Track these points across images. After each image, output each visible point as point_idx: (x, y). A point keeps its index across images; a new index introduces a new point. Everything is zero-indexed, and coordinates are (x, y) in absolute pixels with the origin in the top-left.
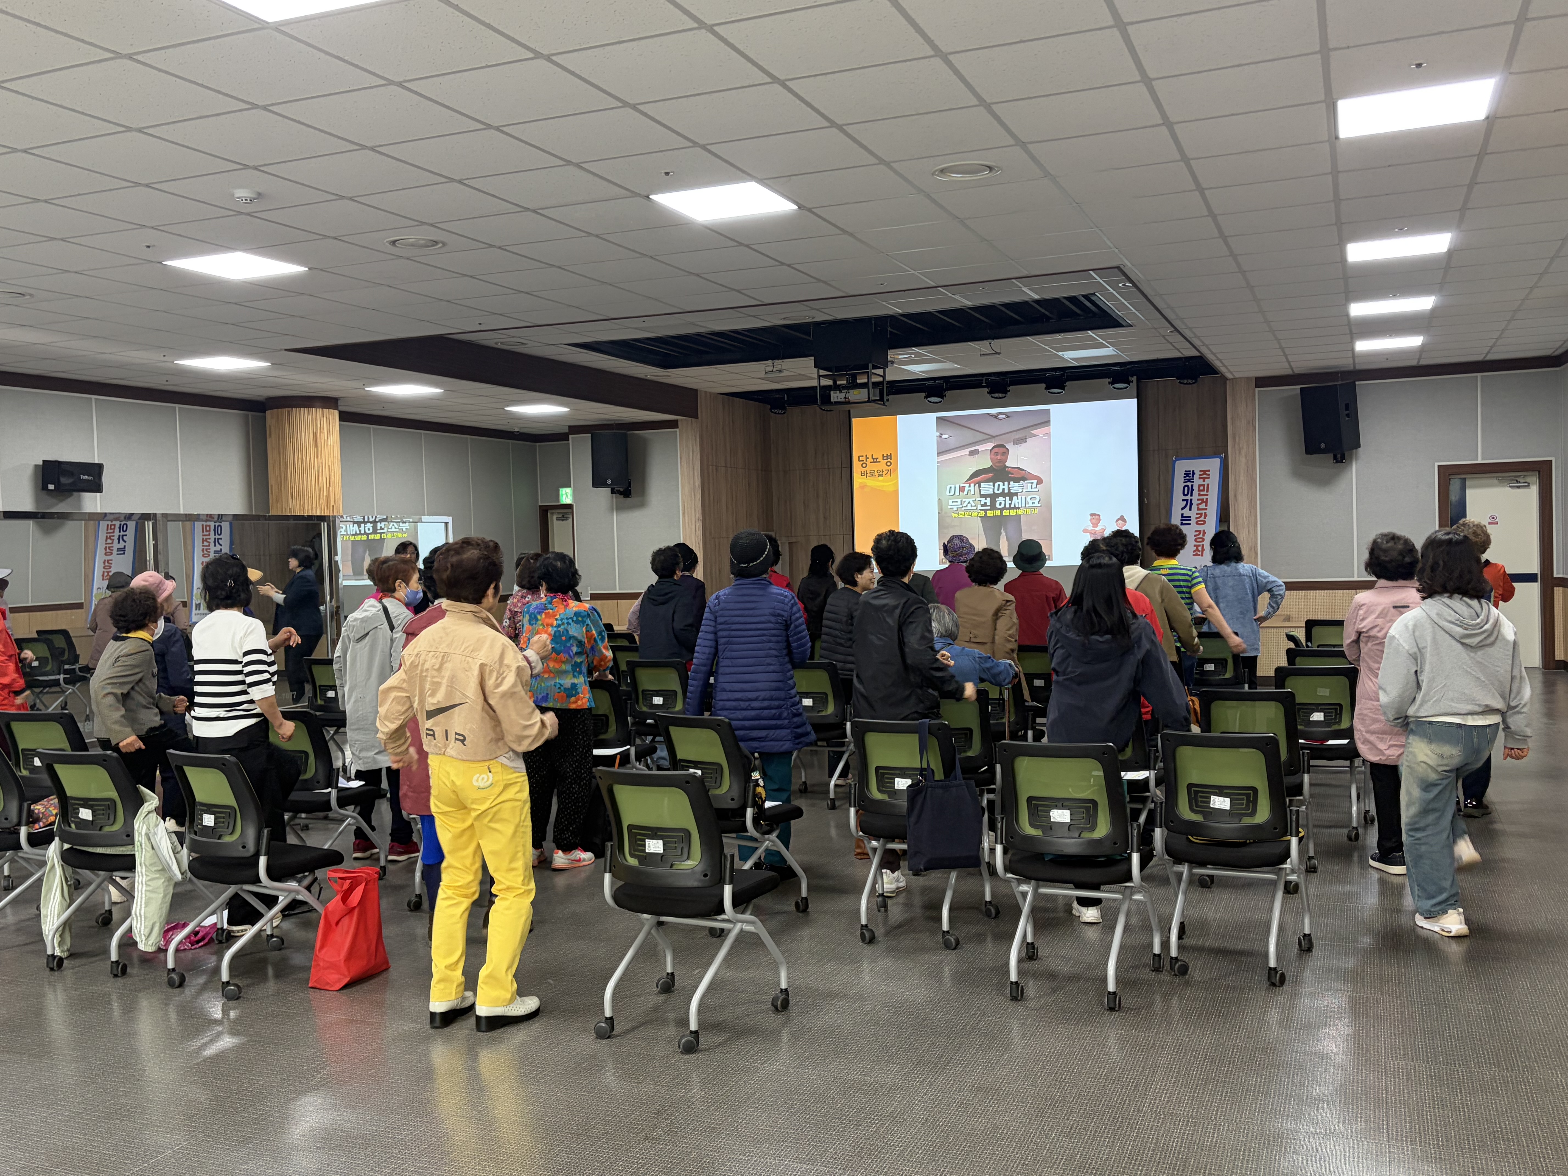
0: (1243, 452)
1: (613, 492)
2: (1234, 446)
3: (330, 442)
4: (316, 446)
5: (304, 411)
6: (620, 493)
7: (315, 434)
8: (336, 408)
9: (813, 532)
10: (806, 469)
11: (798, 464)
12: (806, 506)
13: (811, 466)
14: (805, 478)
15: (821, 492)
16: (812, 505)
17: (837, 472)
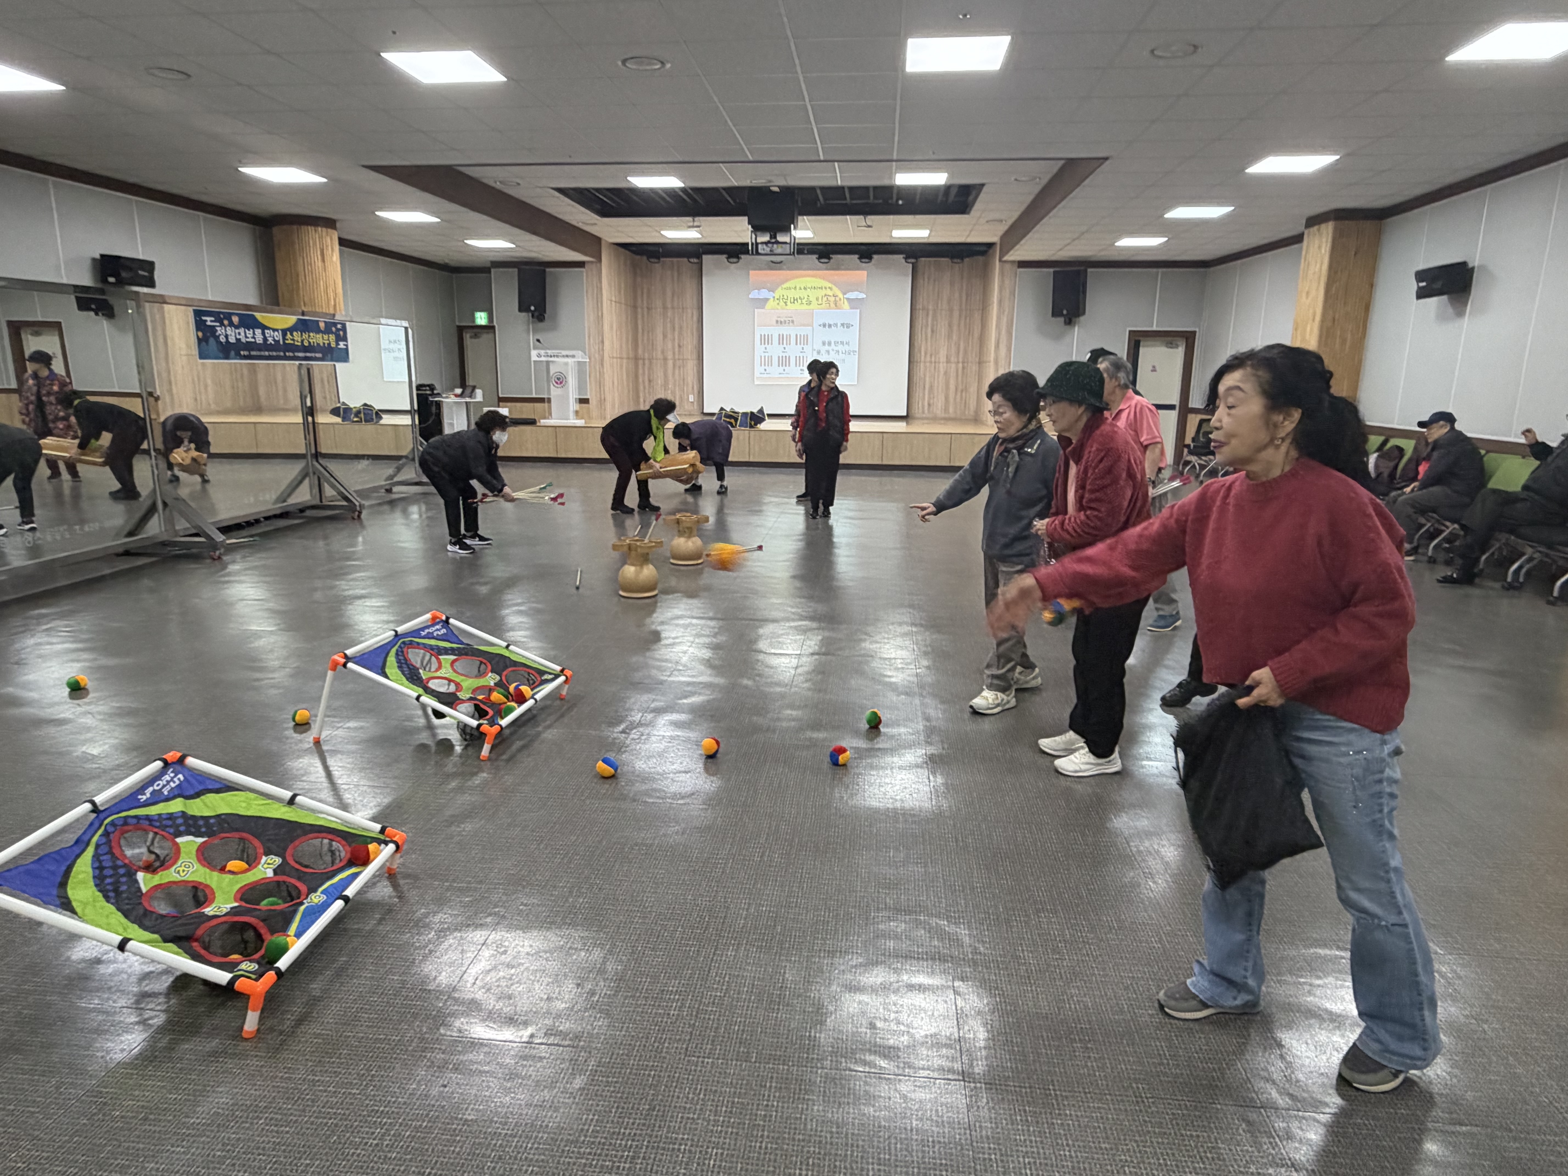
0: (1006, 313)
1: (531, 317)
2: (999, 309)
3: (334, 263)
6: (537, 318)
7: (321, 250)
8: (335, 230)
9: (670, 356)
10: (665, 308)
11: (659, 303)
12: (665, 336)
13: (669, 306)
14: (665, 315)
15: (677, 326)
16: (669, 336)
17: (689, 311)
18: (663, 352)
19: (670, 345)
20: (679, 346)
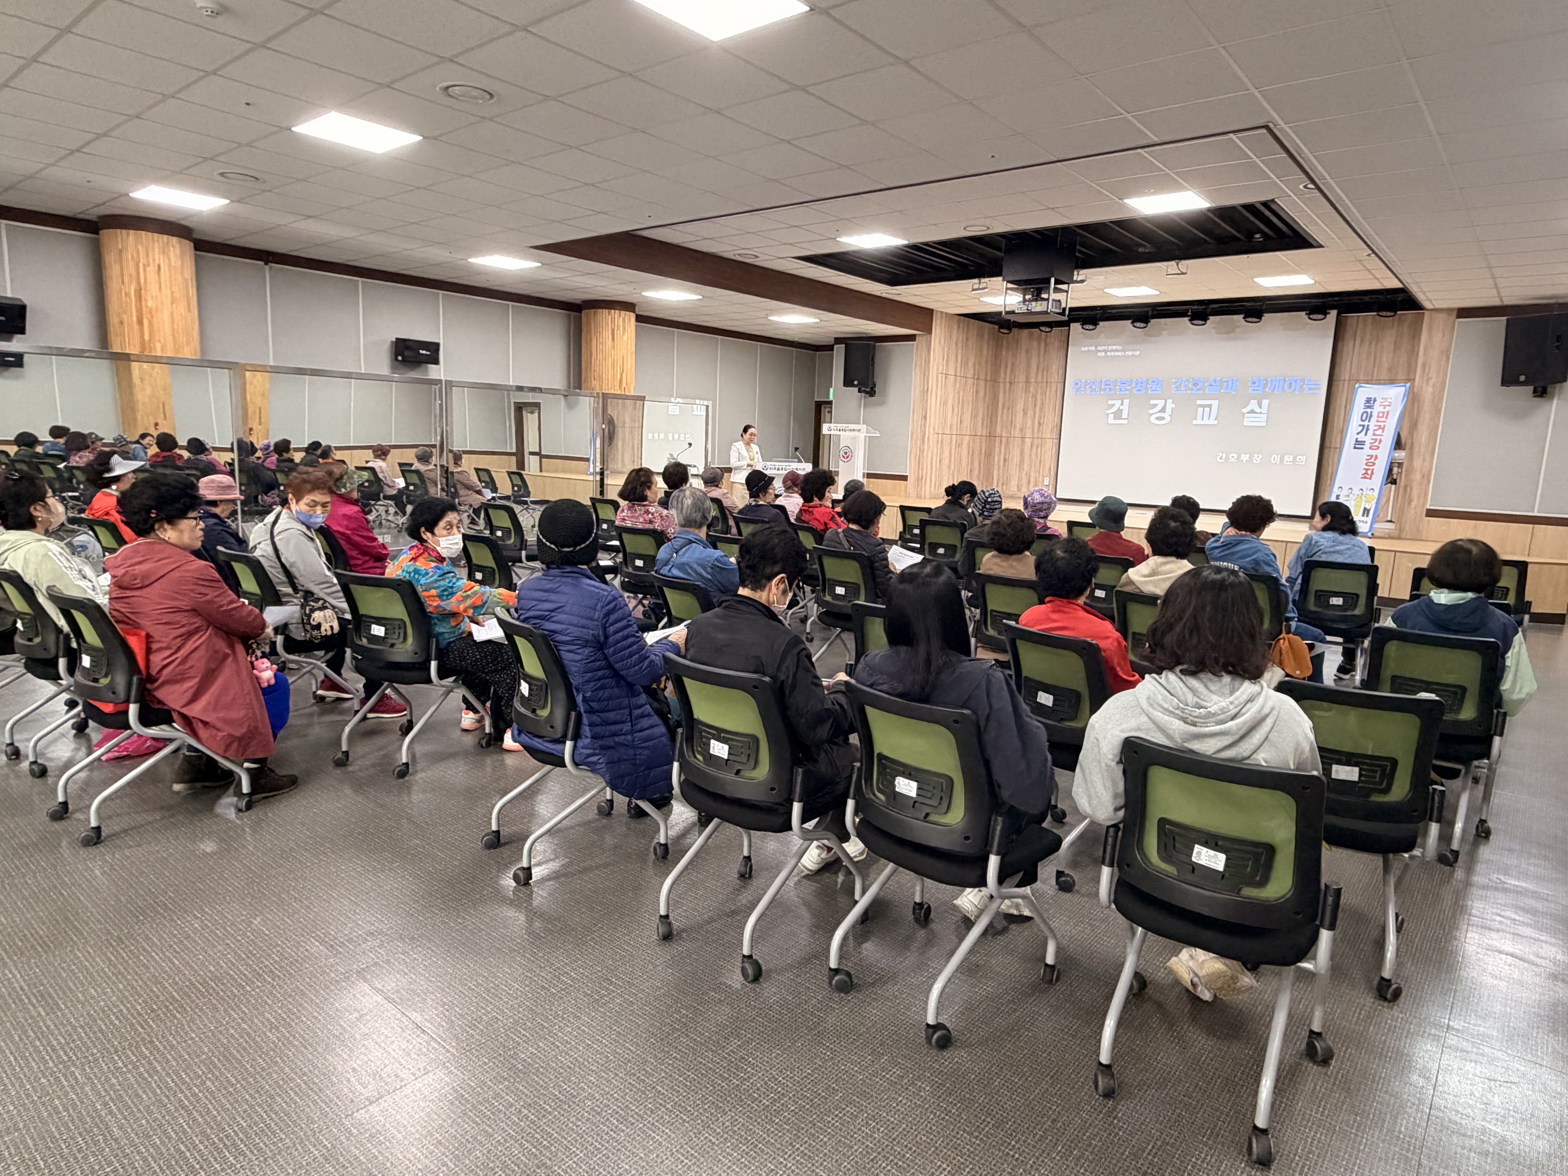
0: (1431, 382)
1: (859, 391)
2: (1422, 376)
3: (625, 338)
4: (613, 339)
5: (606, 311)
6: (867, 393)
7: (613, 330)
8: (634, 311)
9: (1028, 434)
10: (1028, 382)
11: (1022, 378)
12: (1025, 413)
13: (1033, 380)
14: (1027, 390)
15: (1039, 402)
16: (1030, 413)
17: (1054, 385)
18: (1021, 430)
19: (1029, 423)
20: (1039, 424)
